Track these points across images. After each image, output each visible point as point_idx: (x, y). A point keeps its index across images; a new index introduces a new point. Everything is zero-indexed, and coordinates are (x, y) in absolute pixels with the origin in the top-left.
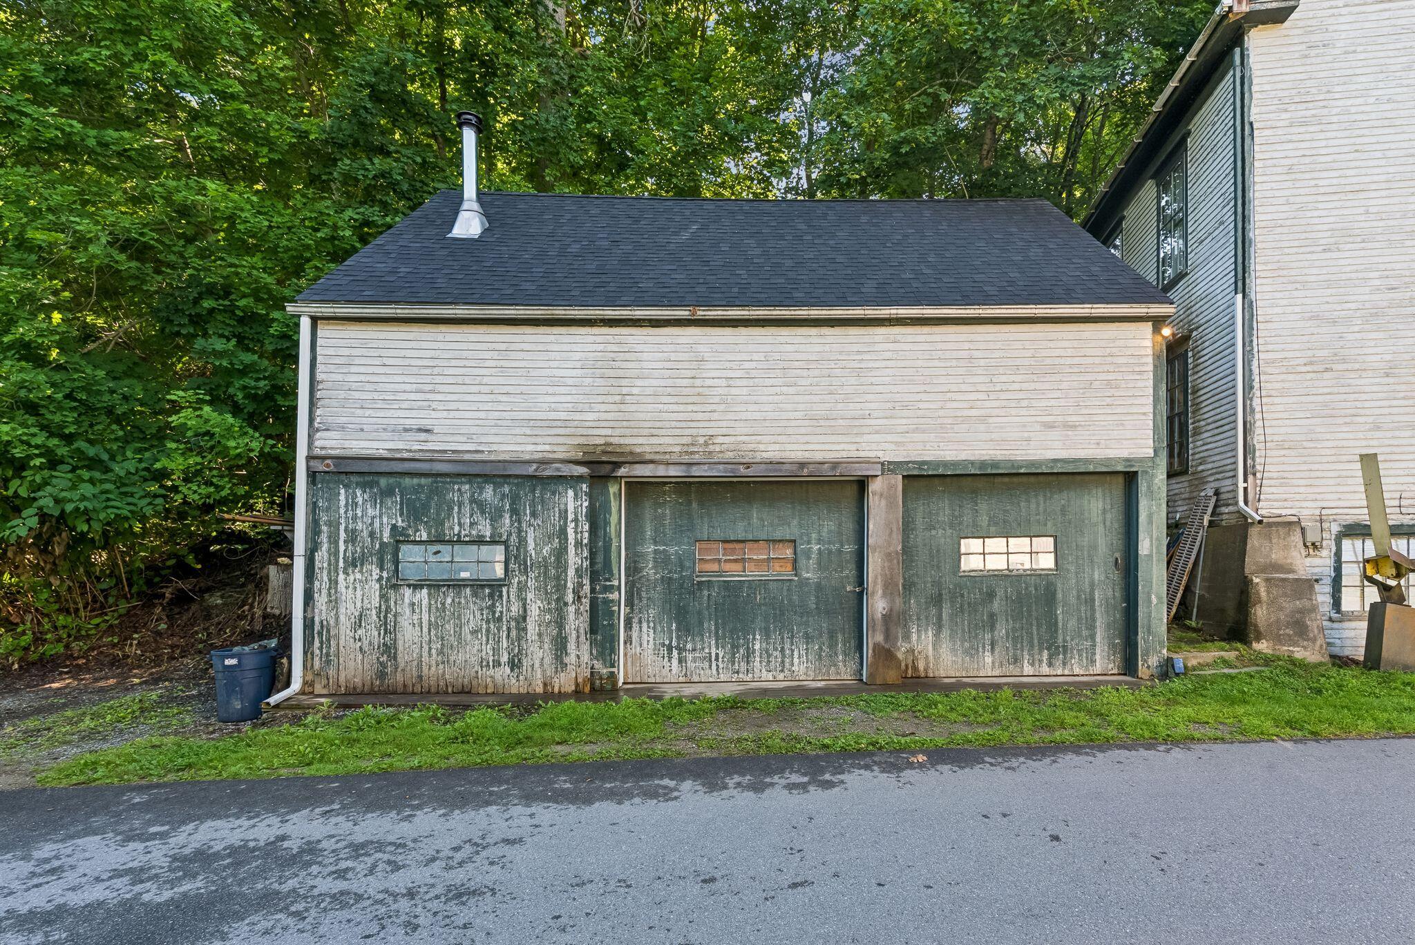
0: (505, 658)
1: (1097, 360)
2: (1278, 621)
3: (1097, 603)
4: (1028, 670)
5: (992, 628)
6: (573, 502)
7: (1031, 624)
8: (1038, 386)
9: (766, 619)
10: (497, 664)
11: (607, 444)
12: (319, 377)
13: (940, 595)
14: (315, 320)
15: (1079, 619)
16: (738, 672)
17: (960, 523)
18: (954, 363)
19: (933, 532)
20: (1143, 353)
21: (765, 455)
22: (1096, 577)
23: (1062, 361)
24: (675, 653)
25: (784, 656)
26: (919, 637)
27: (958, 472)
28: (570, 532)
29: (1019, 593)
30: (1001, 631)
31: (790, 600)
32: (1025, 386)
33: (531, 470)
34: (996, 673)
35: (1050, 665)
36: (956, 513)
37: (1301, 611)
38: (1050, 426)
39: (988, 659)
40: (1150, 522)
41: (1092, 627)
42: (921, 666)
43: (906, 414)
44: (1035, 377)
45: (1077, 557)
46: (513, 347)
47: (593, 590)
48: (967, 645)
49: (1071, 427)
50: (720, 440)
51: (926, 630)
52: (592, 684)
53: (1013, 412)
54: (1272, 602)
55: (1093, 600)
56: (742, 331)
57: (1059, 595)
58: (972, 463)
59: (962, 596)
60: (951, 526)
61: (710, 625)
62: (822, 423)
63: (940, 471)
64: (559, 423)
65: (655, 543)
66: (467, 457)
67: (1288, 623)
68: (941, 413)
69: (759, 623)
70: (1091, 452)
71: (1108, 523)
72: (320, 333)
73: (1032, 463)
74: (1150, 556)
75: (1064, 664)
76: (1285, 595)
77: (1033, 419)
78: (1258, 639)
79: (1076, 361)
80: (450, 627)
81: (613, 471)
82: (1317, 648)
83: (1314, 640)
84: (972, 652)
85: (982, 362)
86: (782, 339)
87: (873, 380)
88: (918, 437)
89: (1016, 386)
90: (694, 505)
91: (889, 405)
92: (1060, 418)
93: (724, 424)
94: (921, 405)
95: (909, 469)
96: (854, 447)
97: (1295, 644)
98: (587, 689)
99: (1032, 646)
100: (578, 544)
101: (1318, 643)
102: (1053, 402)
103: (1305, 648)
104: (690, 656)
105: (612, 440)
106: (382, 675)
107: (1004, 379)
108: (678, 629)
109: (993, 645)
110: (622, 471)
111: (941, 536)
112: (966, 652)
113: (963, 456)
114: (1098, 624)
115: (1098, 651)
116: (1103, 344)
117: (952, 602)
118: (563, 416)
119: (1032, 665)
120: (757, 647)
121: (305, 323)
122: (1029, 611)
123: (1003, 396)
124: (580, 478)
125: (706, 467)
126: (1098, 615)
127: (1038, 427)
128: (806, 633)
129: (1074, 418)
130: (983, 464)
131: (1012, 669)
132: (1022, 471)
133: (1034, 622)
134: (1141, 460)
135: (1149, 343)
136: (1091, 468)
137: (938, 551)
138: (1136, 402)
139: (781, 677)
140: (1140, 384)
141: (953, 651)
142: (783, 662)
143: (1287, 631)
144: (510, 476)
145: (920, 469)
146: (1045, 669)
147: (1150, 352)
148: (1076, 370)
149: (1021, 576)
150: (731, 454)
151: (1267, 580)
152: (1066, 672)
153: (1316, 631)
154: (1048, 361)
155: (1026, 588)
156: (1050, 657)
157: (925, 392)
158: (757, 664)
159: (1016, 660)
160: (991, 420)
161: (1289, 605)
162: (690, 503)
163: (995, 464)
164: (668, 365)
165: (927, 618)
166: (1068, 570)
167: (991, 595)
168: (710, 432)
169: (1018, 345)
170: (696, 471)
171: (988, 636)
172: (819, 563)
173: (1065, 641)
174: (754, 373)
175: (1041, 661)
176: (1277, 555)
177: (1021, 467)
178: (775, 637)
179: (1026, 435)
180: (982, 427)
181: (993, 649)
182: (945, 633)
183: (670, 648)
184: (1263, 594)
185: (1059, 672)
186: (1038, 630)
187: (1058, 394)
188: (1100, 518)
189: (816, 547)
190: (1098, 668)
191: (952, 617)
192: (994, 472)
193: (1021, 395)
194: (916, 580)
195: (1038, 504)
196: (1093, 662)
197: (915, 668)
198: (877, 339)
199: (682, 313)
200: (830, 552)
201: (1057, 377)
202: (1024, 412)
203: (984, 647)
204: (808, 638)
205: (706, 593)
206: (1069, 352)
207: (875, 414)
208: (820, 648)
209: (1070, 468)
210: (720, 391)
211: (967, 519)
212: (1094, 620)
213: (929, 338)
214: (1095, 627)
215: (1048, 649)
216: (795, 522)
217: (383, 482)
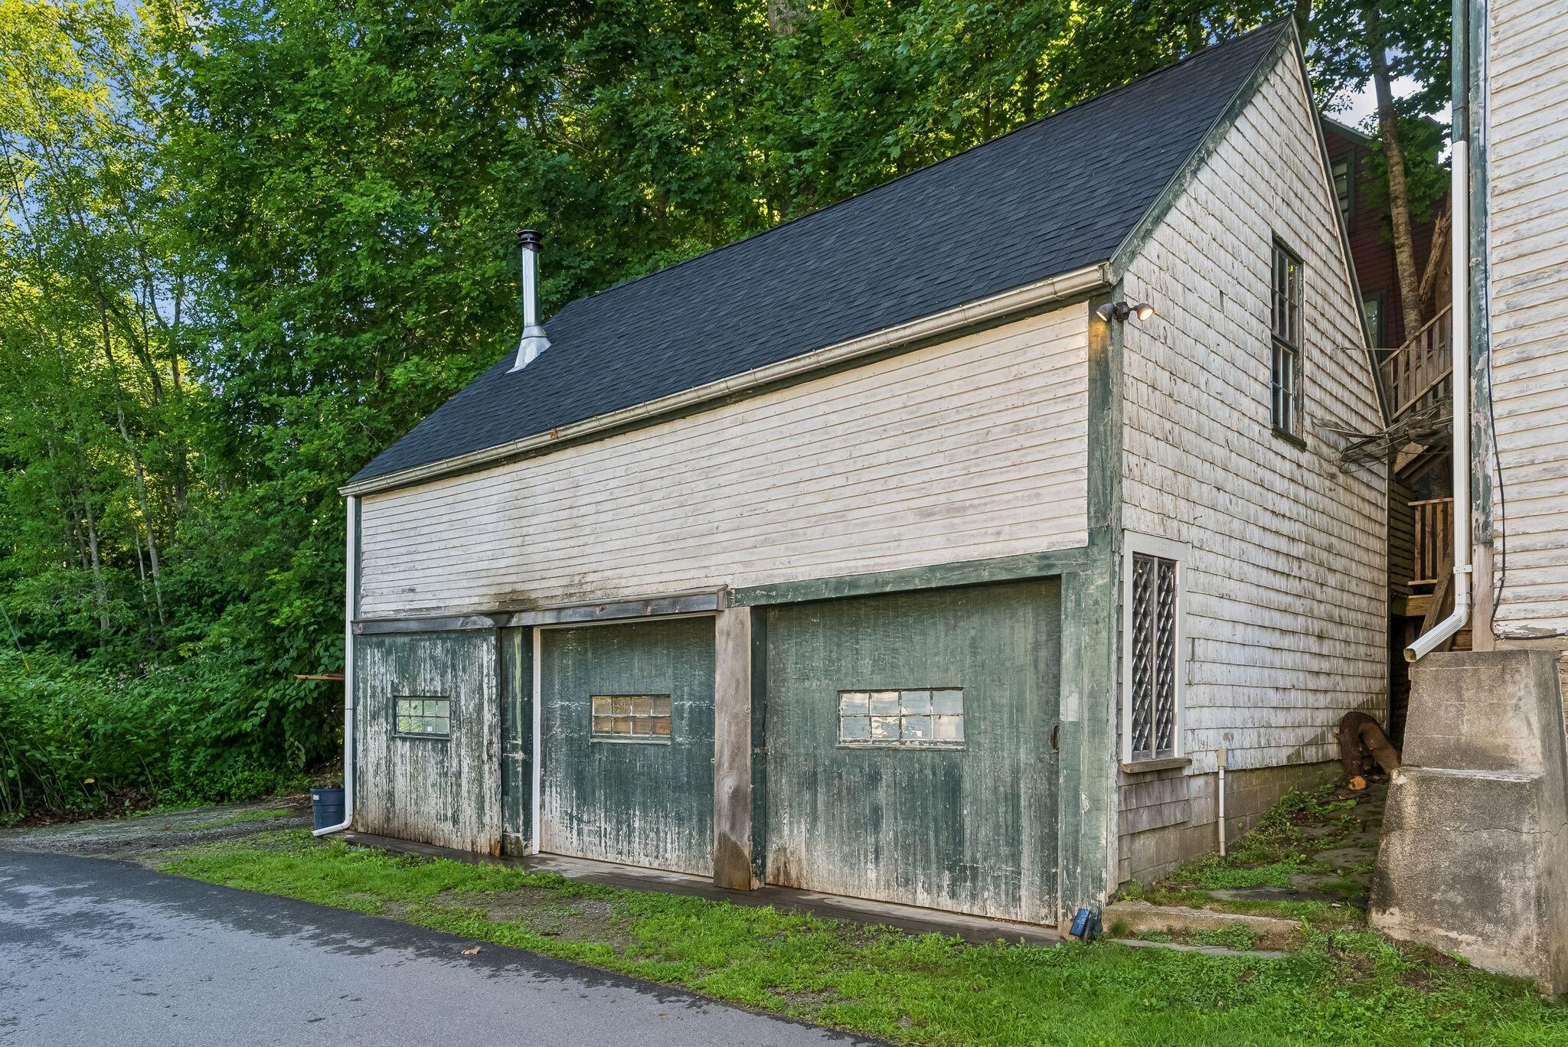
0: (449, 815)
1: (997, 391)
2: (1433, 871)
3: (1023, 803)
4: (923, 898)
5: (876, 826)
6: (486, 654)
7: (927, 828)
8: (911, 452)
9: (644, 794)
10: (446, 819)
11: (514, 592)
12: (364, 548)
13: (815, 774)
14: (358, 498)
15: (997, 826)
16: (621, 853)
17: (839, 670)
18: (807, 439)
19: (807, 684)
20: (1072, 360)
21: (627, 592)
22: (1023, 757)
23: (945, 404)
24: (575, 823)
25: (658, 840)
26: (791, 831)
27: (810, 597)
28: (485, 686)
29: (911, 778)
30: (887, 835)
31: (665, 769)
32: (895, 455)
33: (458, 625)
34: (882, 896)
35: (953, 895)
36: (834, 656)
37: (1490, 856)
38: (926, 513)
39: (872, 875)
40: (1079, 664)
41: (1014, 842)
42: (793, 873)
43: (755, 520)
44: (906, 439)
45: (994, 723)
46: (459, 498)
47: (503, 749)
48: (846, 849)
49: (957, 510)
50: (590, 578)
51: (799, 823)
52: (503, 848)
53: (879, 498)
54: (1428, 827)
55: (1017, 796)
56: (608, 443)
57: (967, 785)
58: (827, 582)
59: (840, 777)
60: (827, 673)
61: (600, 794)
62: (674, 545)
63: (790, 598)
64: (483, 573)
65: (562, 698)
66: (433, 614)
67: (1455, 878)
68: (792, 514)
69: (638, 797)
70: (988, 548)
71: (1042, 666)
72: (363, 508)
73: (903, 576)
74: (1076, 725)
75: (974, 896)
76: (1457, 816)
77: (906, 504)
78: (1384, 905)
79: (965, 399)
80: (420, 779)
81: (509, 621)
82: (1516, 941)
83: (1511, 924)
84: (850, 860)
85: (840, 430)
86: (639, 446)
87: (722, 480)
88: (766, 551)
89: (882, 458)
90: (590, 655)
91: (737, 512)
92: (943, 499)
93: (593, 558)
94: (771, 506)
95: (756, 598)
96: (701, 573)
97: (1467, 927)
98: (497, 852)
99: (928, 861)
100: (490, 699)
101: (1521, 932)
102: (933, 474)
103: (1486, 938)
104: (586, 829)
105: (518, 587)
106: (388, 820)
107: (867, 449)
108: (578, 798)
109: (877, 853)
110: (514, 622)
111: (817, 688)
112: (845, 858)
113: (819, 572)
114: (1025, 837)
115: (1024, 882)
116: (1006, 361)
117: (827, 784)
118: (485, 565)
119: (929, 891)
120: (637, 825)
121: (351, 501)
122: (924, 807)
123: (866, 475)
124: (489, 630)
125: (570, 612)
126: (1025, 822)
127: (911, 517)
128: (677, 813)
129: (962, 495)
130: (840, 583)
131: (901, 894)
132: (888, 589)
133: (932, 825)
134: (1066, 554)
135: (1082, 341)
136: (986, 576)
137: (812, 710)
138: (1059, 452)
139: (655, 865)
140: (1067, 418)
141: (829, 855)
142: (657, 846)
143: (1451, 895)
144: (449, 631)
145: (769, 596)
146: (946, 902)
147: (1084, 355)
148: (967, 415)
149: (913, 750)
150: (599, 594)
151: (1424, 781)
152: (976, 911)
153: (1519, 904)
154: (926, 409)
155: (921, 771)
156: (954, 882)
157: (775, 487)
158: (636, 845)
159: (907, 882)
160: (851, 515)
161: (1462, 840)
162: (586, 651)
163: (853, 582)
164: (553, 496)
165: (799, 805)
166: (979, 744)
167: (874, 778)
168: (584, 569)
169: (884, 393)
170: (567, 617)
171: (871, 840)
172: (690, 725)
173: (974, 860)
174: (617, 493)
175: (940, 887)
176: (1472, 728)
177: (886, 583)
178: (651, 814)
179: (895, 531)
180: (840, 527)
181: (877, 858)
182: (821, 827)
183: (571, 818)
184: (1409, 806)
185: (966, 909)
186: (936, 837)
187: (940, 460)
188: (1029, 658)
189: (687, 704)
190: (1024, 912)
191: (830, 806)
192: (853, 593)
193: (889, 471)
194: (788, 751)
195: (937, 638)
196: (1016, 900)
197: (787, 874)
198: (727, 422)
199: (546, 439)
200: (700, 708)
201: (938, 432)
202: (892, 496)
203: (866, 857)
204: (680, 820)
205: (597, 756)
206: (956, 387)
207: (723, 527)
208: (690, 834)
209: (954, 579)
210: (591, 519)
211: (846, 664)
212: (1017, 829)
213: (778, 409)
214: (1020, 842)
215: (951, 869)
216: (670, 672)
217: (388, 641)
